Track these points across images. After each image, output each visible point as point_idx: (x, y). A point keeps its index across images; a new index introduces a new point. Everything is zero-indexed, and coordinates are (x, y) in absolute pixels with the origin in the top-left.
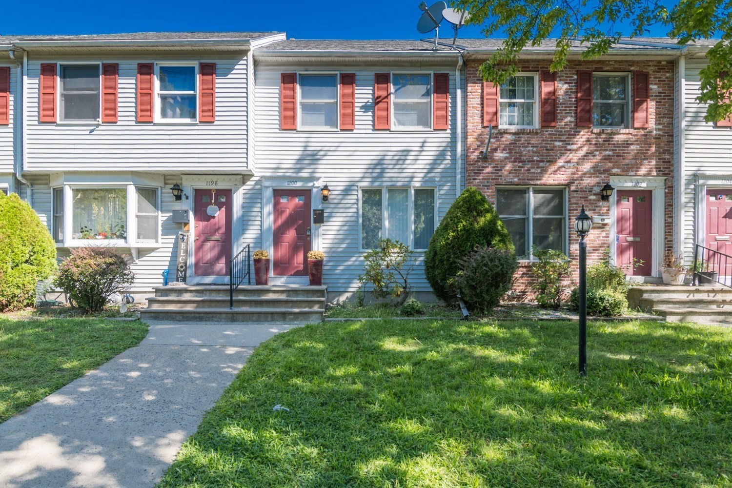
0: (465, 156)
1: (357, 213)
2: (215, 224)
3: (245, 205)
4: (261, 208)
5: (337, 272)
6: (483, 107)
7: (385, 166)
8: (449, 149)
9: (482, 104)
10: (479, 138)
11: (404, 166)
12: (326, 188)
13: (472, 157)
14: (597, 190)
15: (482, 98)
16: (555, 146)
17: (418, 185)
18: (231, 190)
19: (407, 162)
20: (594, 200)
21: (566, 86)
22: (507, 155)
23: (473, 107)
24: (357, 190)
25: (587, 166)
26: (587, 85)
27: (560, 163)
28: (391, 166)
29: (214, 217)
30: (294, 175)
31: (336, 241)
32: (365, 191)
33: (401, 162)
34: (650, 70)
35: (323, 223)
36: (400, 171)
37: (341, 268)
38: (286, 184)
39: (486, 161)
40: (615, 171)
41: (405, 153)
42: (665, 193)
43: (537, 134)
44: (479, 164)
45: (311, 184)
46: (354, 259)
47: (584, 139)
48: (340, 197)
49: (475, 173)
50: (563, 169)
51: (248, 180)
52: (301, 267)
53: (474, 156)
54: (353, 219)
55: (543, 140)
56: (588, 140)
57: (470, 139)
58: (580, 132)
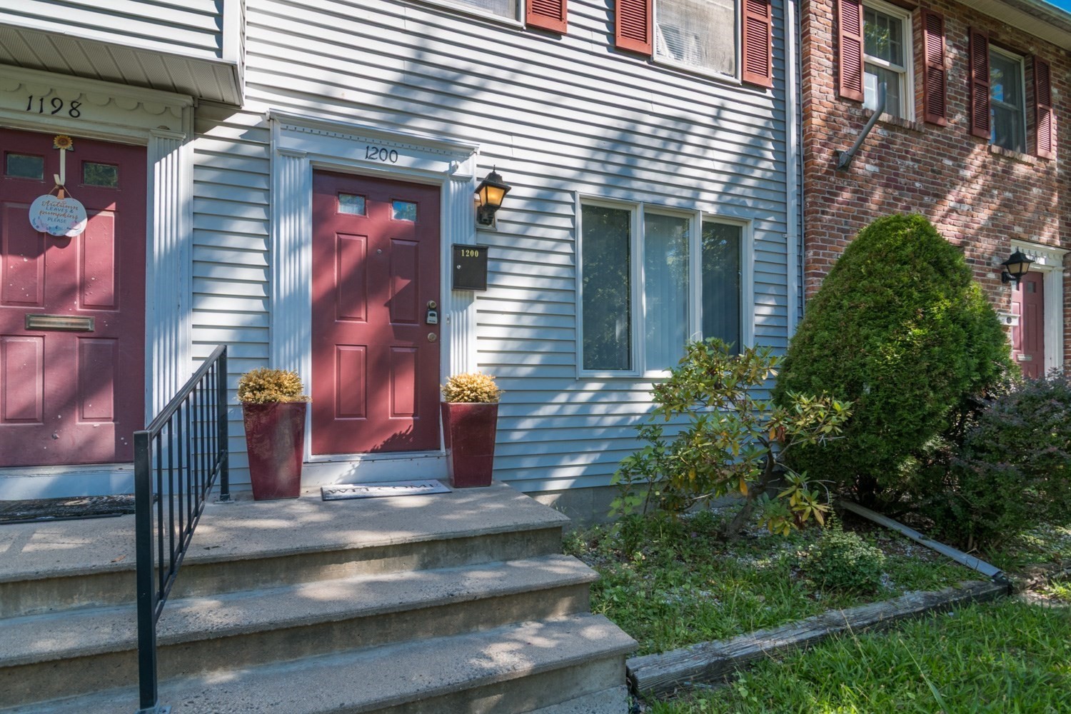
0: (806, 157)
1: (573, 267)
2: (67, 267)
3: (201, 206)
4: (267, 223)
5: (516, 436)
6: (837, 54)
7: (636, 150)
8: (770, 135)
9: (836, 46)
10: (830, 118)
11: (681, 159)
12: (493, 181)
13: (819, 161)
14: (997, 262)
15: (835, 32)
16: (943, 167)
17: (712, 210)
18: (141, 151)
19: (688, 149)
20: (993, 281)
21: (955, 51)
22: (876, 169)
23: (819, 48)
24: (573, 205)
25: (983, 216)
26: (982, 61)
27: (950, 201)
28: (650, 154)
29: (64, 241)
30: (384, 128)
31: (511, 346)
32: (592, 210)
33: (673, 147)
34: (1050, 58)
35: (483, 287)
36: (671, 168)
37: (528, 424)
38: (360, 154)
39: (843, 176)
40: (1017, 229)
41: (681, 126)
42: (1064, 279)
43: (919, 134)
44: (832, 179)
45: (442, 167)
46: (562, 398)
47: (978, 162)
48: (522, 218)
49: (826, 199)
50: (955, 215)
51: (219, 120)
52: (407, 423)
53: (823, 158)
54: (559, 285)
55: (927, 151)
56: (984, 166)
57: (816, 121)
58: (973, 146)
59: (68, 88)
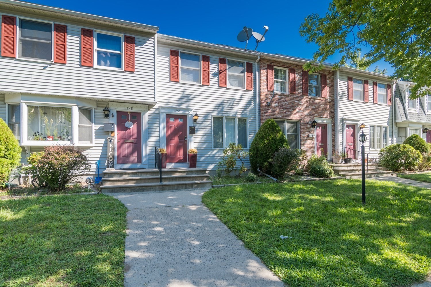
0: (260, 104)
1: (211, 129)
2: (130, 133)
3: (149, 122)
4: (159, 124)
5: (201, 160)
6: (267, 82)
7: (224, 106)
8: (253, 100)
9: (267, 80)
10: (266, 96)
11: (233, 106)
12: (196, 115)
13: (263, 104)
14: (310, 123)
15: (267, 77)
16: (295, 103)
17: (239, 116)
18: (140, 113)
19: (234, 104)
20: (309, 127)
21: (299, 76)
22: (277, 105)
23: (263, 81)
24: (211, 117)
25: (306, 113)
26: (306, 77)
27: (297, 110)
28: (227, 106)
29: (130, 129)
30: (178, 107)
31: (200, 144)
32: (215, 118)
33: (231, 104)
34: (327, 74)
35: (194, 133)
36: (231, 109)
37: (203, 158)
38: (174, 112)
39: (269, 107)
40: (316, 115)
41: (233, 100)
42: (332, 125)
43: (288, 96)
44: (266, 108)
45: (187, 113)
46: (210, 153)
47: (305, 100)
48: (202, 120)
49: (265, 112)
50: (298, 113)
51: (152, 108)
52: (182, 158)
53: (264, 104)
54: (209, 132)
55: (291, 99)
56: (307, 101)
57: (262, 96)
58: (304, 97)
59: (131, 105)
